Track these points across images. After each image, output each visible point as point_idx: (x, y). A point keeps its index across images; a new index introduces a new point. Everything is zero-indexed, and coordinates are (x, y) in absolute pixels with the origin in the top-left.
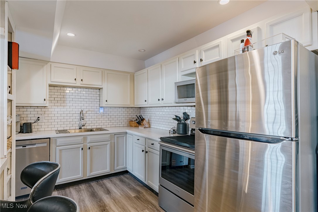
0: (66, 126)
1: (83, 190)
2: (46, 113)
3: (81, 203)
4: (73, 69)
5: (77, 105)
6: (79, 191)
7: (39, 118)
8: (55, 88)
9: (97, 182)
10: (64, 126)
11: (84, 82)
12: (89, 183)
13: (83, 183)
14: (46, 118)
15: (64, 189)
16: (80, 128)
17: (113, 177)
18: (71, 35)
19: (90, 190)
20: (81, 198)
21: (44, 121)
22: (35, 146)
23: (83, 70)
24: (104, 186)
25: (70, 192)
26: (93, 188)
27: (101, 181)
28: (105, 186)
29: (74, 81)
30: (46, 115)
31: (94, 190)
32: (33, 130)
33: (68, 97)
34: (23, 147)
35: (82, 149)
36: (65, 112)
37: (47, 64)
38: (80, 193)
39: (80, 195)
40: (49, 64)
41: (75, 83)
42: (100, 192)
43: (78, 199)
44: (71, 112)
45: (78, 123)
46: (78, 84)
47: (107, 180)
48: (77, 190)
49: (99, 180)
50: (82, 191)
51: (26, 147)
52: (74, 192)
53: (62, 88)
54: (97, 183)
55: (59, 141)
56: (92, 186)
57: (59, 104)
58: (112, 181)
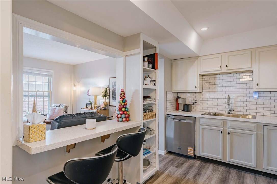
0: (216, 109)
1: (219, 171)
2: (201, 97)
3: (208, 180)
4: (218, 57)
5: (227, 90)
6: (215, 170)
7: (196, 101)
8: (208, 77)
9: (239, 171)
10: (215, 109)
11: (229, 68)
12: (230, 169)
13: (224, 166)
14: (201, 102)
15: (206, 163)
16: (229, 113)
17: (262, 176)
18: (204, 29)
19: (225, 175)
20: (212, 176)
21: (200, 104)
22: (185, 122)
23: (229, 56)
24: (242, 179)
25: (208, 168)
26: (229, 175)
27: (243, 173)
28: (244, 179)
29: (219, 69)
30: (201, 99)
31: (228, 176)
32: (193, 110)
33: (218, 83)
34: (179, 120)
35: (221, 132)
36: (216, 97)
37: (198, 59)
38: (214, 172)
39: (214, 174)
40: (199, 58)
41: (221, 70)
42: (232, 181)
43: (208, 176)
44: (221, 97)
45: (227, 107)
46: (224, 70)
47: (252, 175)
48: (215, 169)
49: (243, 171)
50: (217, 172)
51: (180, 120)
52: (211, 169)
53: (213, 76)
54: (237, 172)
55: (202, 121)
56: (230, 173)
57: (211, 90)
58: (256, 179)
